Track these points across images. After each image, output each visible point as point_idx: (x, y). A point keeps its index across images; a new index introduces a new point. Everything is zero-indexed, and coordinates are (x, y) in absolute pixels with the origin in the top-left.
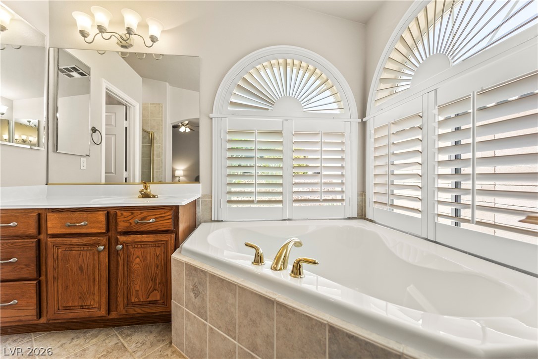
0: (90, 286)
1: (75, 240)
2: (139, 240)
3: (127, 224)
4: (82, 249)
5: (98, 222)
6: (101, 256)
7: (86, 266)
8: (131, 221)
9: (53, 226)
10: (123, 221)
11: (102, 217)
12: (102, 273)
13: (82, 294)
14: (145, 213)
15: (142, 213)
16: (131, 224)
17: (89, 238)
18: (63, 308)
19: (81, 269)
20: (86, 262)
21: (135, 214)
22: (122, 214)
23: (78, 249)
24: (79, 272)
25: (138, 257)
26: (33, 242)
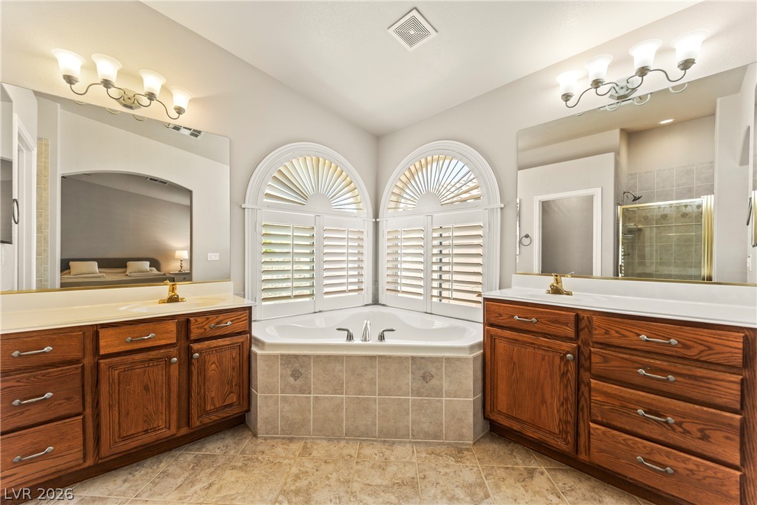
0: (158, 405)
1: (138, 357)
2: (215, 345)
3: (202, 331)
4: (146, 365)
5: (167, 333)
6: (171, 369)
7: (153, 383)
8: (205, 327)
9: (108, 344)
10: (198, 328)
11: (172, 326)
12: (172, 388)
13: (147, 416)
14: (221, 317)
15: (217, 317)
16: (206, 329)
17: (156, 352)
18: (121, 440)
19: (146, 388)
20: (152, 379)
21: (210, 319)
22: (196, 321)
23: (141, 366)
24: (144, 392)
25: (214, 363)
26: (77, 368)
